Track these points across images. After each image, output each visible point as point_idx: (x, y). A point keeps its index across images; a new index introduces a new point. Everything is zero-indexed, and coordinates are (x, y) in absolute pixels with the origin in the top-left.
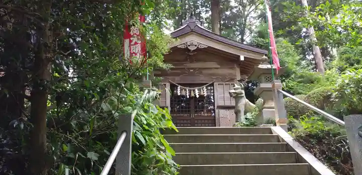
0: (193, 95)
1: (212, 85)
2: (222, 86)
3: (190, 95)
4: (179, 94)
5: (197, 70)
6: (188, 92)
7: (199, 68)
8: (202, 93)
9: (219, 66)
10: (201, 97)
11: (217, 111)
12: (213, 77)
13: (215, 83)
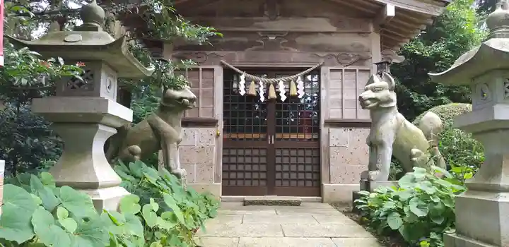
0: (272, 95)
1: (317, 72)
2: (340, 73)
3: (266, 95)
4: (243, 93)
5: (285, 37)
6: (261, 89)
7: (290, 33)
8: (293, 92)
9: (334, 29)
10: (292, 99)
11: (324, 130)
12: (320, 54)
13: (323, 69)
